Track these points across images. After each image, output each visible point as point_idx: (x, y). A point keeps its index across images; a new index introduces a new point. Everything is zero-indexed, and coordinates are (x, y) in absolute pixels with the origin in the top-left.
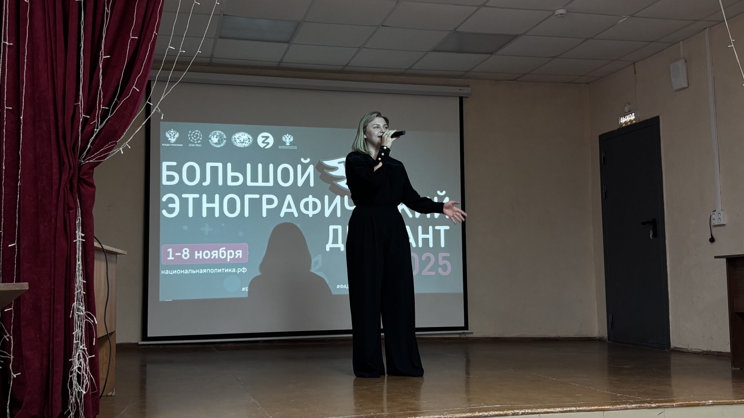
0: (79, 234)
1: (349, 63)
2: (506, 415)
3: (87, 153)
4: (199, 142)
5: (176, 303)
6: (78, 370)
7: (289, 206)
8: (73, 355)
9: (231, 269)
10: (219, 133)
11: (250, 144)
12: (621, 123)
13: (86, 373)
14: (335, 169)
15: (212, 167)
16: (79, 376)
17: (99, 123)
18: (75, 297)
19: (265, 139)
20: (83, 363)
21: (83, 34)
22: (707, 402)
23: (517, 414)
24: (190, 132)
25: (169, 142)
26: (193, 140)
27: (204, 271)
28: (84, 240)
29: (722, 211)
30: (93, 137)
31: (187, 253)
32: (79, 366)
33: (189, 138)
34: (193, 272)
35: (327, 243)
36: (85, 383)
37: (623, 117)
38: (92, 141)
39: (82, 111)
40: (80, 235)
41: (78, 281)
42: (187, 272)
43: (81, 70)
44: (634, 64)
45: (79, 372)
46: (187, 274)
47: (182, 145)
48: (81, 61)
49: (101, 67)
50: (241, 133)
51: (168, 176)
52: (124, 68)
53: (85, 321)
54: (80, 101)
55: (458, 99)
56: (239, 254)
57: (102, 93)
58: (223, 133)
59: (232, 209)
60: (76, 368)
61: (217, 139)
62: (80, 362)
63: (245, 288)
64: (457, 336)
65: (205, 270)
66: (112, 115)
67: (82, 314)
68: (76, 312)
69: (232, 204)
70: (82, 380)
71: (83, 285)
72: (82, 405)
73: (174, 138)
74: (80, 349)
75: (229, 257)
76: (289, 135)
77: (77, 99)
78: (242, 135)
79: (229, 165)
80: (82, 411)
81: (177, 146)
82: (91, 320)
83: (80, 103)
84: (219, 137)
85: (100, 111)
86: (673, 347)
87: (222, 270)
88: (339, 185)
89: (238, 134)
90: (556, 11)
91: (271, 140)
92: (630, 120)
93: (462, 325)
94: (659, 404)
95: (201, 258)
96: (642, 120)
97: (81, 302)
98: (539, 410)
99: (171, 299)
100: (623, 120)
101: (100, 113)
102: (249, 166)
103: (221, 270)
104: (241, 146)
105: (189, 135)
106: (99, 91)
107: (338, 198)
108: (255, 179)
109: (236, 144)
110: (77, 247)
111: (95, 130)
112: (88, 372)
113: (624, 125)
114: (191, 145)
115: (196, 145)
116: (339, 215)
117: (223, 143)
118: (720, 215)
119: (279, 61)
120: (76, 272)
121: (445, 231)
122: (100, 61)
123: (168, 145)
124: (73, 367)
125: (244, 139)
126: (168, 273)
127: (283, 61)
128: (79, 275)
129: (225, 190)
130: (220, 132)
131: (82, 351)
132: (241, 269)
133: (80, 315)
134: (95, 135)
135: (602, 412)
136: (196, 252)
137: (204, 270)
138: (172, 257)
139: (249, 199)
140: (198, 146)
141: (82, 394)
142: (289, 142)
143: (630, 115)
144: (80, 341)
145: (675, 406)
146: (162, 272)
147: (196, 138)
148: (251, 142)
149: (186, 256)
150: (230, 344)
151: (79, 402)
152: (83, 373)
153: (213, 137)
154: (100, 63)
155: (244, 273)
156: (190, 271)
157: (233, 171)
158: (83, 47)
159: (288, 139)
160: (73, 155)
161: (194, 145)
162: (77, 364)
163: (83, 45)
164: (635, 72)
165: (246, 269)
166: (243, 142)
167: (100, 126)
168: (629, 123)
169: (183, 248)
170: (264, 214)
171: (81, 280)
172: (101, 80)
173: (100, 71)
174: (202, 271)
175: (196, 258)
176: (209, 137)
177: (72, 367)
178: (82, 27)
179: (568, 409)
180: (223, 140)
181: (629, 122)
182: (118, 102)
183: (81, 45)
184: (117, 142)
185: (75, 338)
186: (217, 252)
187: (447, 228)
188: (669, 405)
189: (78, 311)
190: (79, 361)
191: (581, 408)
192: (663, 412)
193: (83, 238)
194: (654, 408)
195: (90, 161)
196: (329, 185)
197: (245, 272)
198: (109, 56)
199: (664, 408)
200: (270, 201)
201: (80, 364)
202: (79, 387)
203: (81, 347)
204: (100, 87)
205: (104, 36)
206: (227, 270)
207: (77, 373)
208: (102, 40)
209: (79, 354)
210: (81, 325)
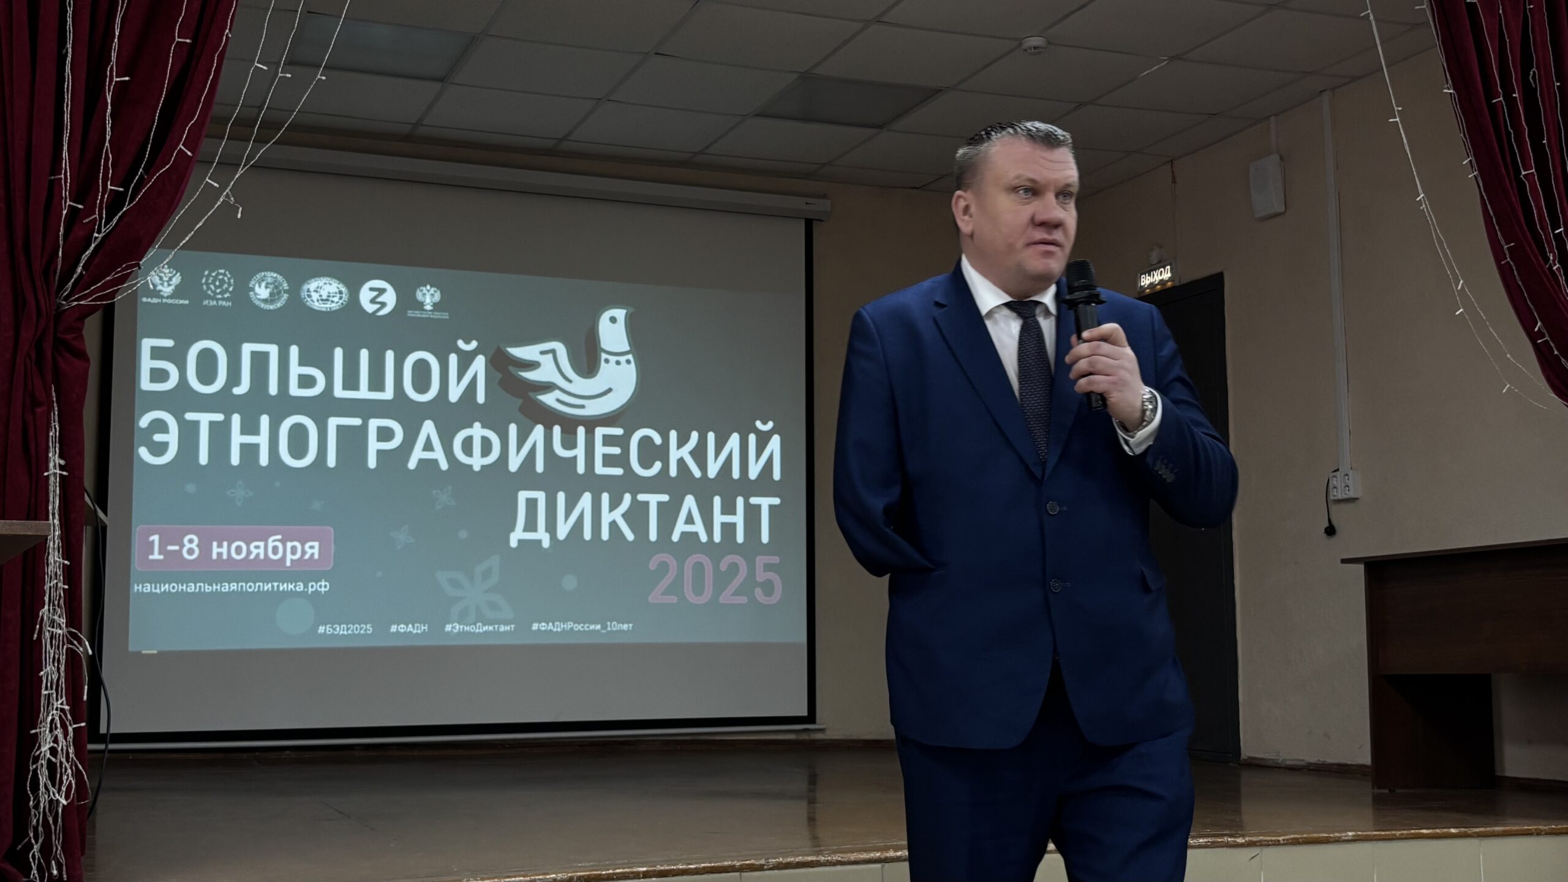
0: (55, 460)
1: (570, 133)
3: (73, 284)
4: (226, 296)
5: (164, 657)
6: (51, 754)
7: (428, 447)
8: (41, 721)
9: (294, 584)
10: (272, 277)
11: (342, 304)
12: (1141, 287)
13: (68, 761)
14: (533, 365)
15: (254, 355)
16: (51, 766)
17: (103, 221)
18: (45, 595)
19: (376, 293)
20: (61, 737)
21: (71, 28)
22: (1343, 834)
24: (206, 273)
25: (156, 293)
26: (214, 292)
27: (232, 588)
28: (65, 473)
29: (1351, 471)
30: (88, 252)
31: (194, 546)
32: (52, 744)
33: (205, 287)
34: (207, 589)
35: (513, 529)
36: (65, 782)
37: (1147, 275)
38: (86, 259)
39: (67, 194)
40: (57, 461)
41: (52, 561)
42: (192, 588)
43: (65, 105)
44: (1172, 162)
45: (54, 757)
46: (192, 593)
47: (187, 302)
48: (66, 86)
49: (109, 101)
50: (322, 279)
51: (153, 370)
52: (160, 105)
53: (65, 647)
54: (63, 172)
55: (803, 222)
56: (313, 549)
57: (110, 156)
58: (281, 277)
59: (298, 449)
60: (45, 749)
61: (268, 290)
62: (55, 735)
63: (324, 628)
64: (792, 737)
65: (233, 586)
66: (131, 205)
67: (59, 631)
68: (47, 628)
69: (298, 436)
70: (59, 776)
71: (61, 570)
72: (58, 828)
73: (169, 285)
74: (55, 707)
75: (289, 557)
76: (431, 286)
77: (56, 168)
78: (325, 284)
79: (294, 351)
80: (59, 843)
81: (176, 304)
82: (78, 646)
83: (63, 176)
84: (272, 286)
85: (106, 196)
86: (1246, 758)
87: (273, 587)
88: (541, 401)
89: (316, 281)
90: (1023, 41)
91: (390, 298)
92: (1162, 280)
93: (803, 712)
94: (1250, 838)
95: (225, 557)
96: (1186, 279)
97: (57, 608)
99: (154, 650)
100: (1146, 281)
101: (105, 200)
102: (338, 353)
103: (270, 585)
104: (321, 307)
105: (204, 281)
106: (104, 151)
107: (539, 431)
108: (351, 382)
109: (312, 303)
110: (51, 488)
111: (96, 235)
112: (72, 758)
113: (1148, 290)
114: (209, 303)
115: (220, 303)
116: (540, 467)
117: (281, 301)
118: (1348, 479)
119: (414, 122)
120: (48, 541)
121: (772, 508)
122: (107, 88)
123: (155, 301)
124: (39, 747)
125: (329, 293)
126: (149, 591)
127: (424, 123)
128: (54, 548)
129: (284, 405)
130: (275, 275)
131: (59, 712)
132: (316, 583)
133: (54, 633)
134: (93, 246)
136: (215, 544)
137: (231, 585)
138: (160, 553)
139: (338, 427)
140: (224, 306)
141: (58, 806)
142: (432, 302)
143: (1162, 269)
144: (54, 691)
145: (1282, 842)
146: (136, 588)
147: (220, 286)
148: (344, 301)
149: (191, 552)
150: (288, 752)
151: (51, 822)
152: (62, 760)
153: (260, 286)
154: (107, 91)
155: (323, 592)
156: (200, 587)
157: (302, 363)
158: (72, 56)
159: (429, 296)
160: (45, 287)
161: (215, 303)
162: (48, 740)
163: (70, 50)
164: (1174, 181)
165: (327, 584)
166: (327, 300)
167: (104, 228)
168: (1158, 287)
169: (186, 536)
170: (372, 463)
171: (58, 559)
172: (108, 129)
173: (107, 109)
174: (227, 587)
175: (214, 556)
176: (251, 285)
177: (36, 747)
178: (70, 12)
180: (281, 293)
181: (1158, 284)
182: (146, 177)
183: (64, 51)
184: (141, 263)
185: (44, 685)
186: (262, 544)
187: (776, 501)
188: (1272, 841)
189: (51, 625)
190: (53, 733)
192: (1258, 855)
193: (62, 468)
194: (1242, 845)
195: (81, 303)
196: (520, 402)
197: (325, 592)
198: (127, 78)
199: (1261, 845)
200: (385, 434)
201: (56, 741)
202: (52, 789)
203: (57, 704)
204: (107, 144)
205: (117, 34)
206: (283, 587)
207: (49, 760)
208: (113, 41)
209: (53, 720)
210: (57, 656)
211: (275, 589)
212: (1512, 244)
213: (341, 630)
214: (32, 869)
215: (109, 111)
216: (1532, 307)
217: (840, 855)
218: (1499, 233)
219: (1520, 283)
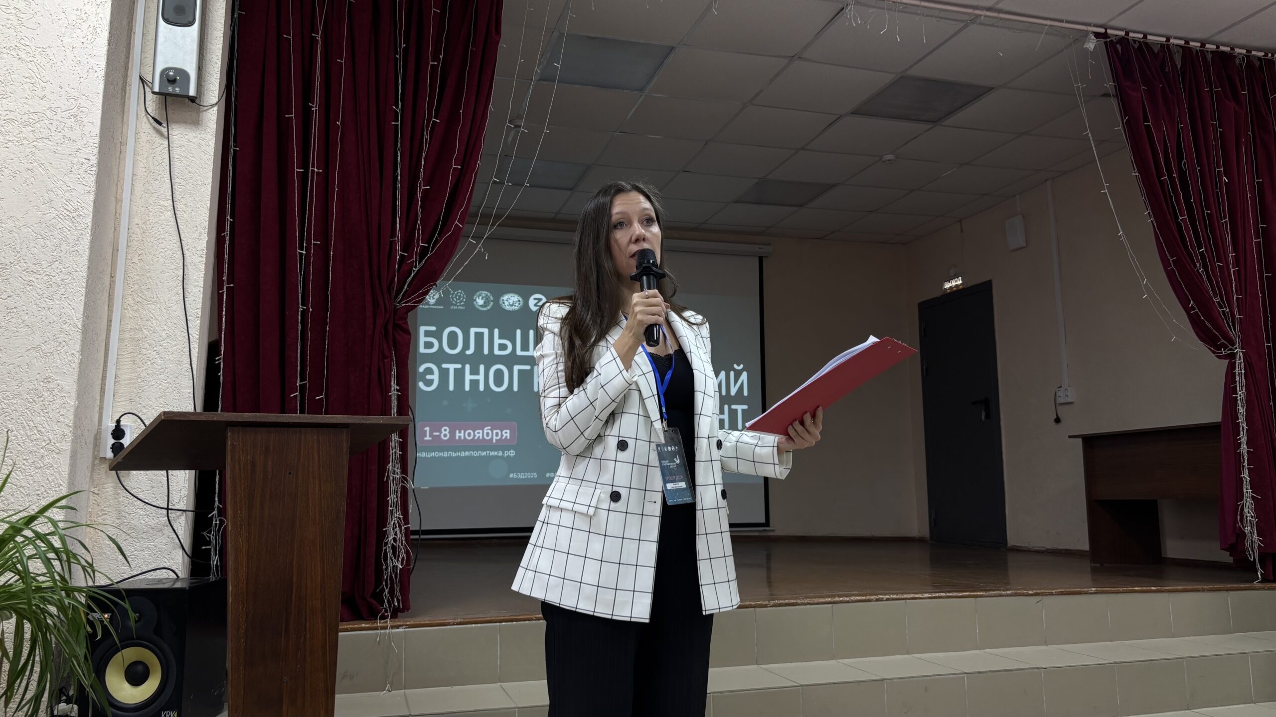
0: (394, 386)
2: (869, 601)
3: (403, 295)
4: (462, 304)
5: (434, 491)
6: (393, 541)
8: (388, 524)
9: (497, 452)
11: (520, 307)
12: (945, 289)
13: (402, 545)
15: (476, 333)
16: (394, 548)
17: (418, 262)
18: (390, 457)
19: (537, 301)
20: (398, 532)
21: (400, 162)
22: (1090, 590)
23: (882, 600)
24: (452, 292)
25: (428, 304)
26: (456, 302)
27: (466, 454)
28: (399, 393)
29: (1069, 387)
30: (410, 278)
31: (447, 432)
32: (394, 536)
33: (451, 299)
34: (454, 455)
36: (401, 556)
37: (948, 282)
38: (409, 282)
39: (399, 248)
41: (394, 439)
42: (446, 454)
43: (398, 202)
44: (961, 222)
45: (395, 543)
46: (446, 457)
47: (442, 307)
48: (398, 192)
49: (419, 199)
50: (510, 294)
51: (425, 343)
52: (446, 201)
53: (400, 485)
54: (397, 236)
55: (758, 258)
56: (507, 434)
57: (421, 228)
58: (489, 294)
59: (499, 382)
60: (391, 538)
61: (483, 301)
63: (512, 475)
64: (757, 534)
66: (432, 253)
67: (397, 476)
68: (391, 475)
69: (499, 375)
70: (397, 553)
71: (398, 444)
72: (397, 580)
73: (433, 299)
75: (495, 438)
77: (393, 234)
78: (512, 297)
79: (496, 331)
80: (398, 588)
81: (437, 309)
82: (407, 484)
83: (397, 238)
84: (485, 298)
85: (419, 249)
86: (1011, 546)
87: (487, 453)
89: (507, 295)
90: (885, 156)
92: (957, 285)
93: (763, 521)
94: (1036, 591)
95: (462, 438)
96: (970, 284)
97: (396, 464)
98: (905, 596)
99: (427, 487)
100: (947, 285)
102: (518, 332)
103: (485, 453)
104: (510, 309)
105: (451, 296)
106: (418, 225)
109: (505, 306)
110: (393, 401)
111: (413, 269)
112: (404, 543)
113: (948, 291)
114: (454, 307)
115: (459, 307)
117: (490, 306)
118: (1067, 392)
121: (743, 410)
122: (418, 192)
123: (426, 307)
124: (388, 538)
125: (513, 301)
126: (425, 456)
129: (492, 359)
130: (486, 293)
131: (397, 519)
132: (509, 452)
133: (395, 478)
134: (413, 275)
135: (974, 599)
136: (457, 431)
138: (430, 437)
139: (519, 370)
140: (461, 309)
141: (397, 569)
143: (957, 279)
144: (395, 508)
145: (1054, 593)
146: (420, 454)
147: (459, 299)
148: (521, 305)
149: (445, 435)
151: (394, 577)
152: (399, 544)
153: (479, 298)
155: (512, 456)
156: (450, 454)
157: (500, 338)
158: (400, 176)
160: (388, 297)
161: (456, 307)
162: (392, 533)
163: (399, 173)
164: (962, 231)
165: (514, 452)
166: (513, 305)
167: (418, 265)
168: (955, 289)
169: (443, 427)
171: (396, 439)
172: (419, 214)
174: (464, 454)
175: (457, 438)
176: (474, 298)
177: (386, 538)
178: (399, 153)
179: (937, 595)
180: (489, 302)
181: (954, 287)
182: (439, 238)
183: (397, 173)
184: (436, 283)
185: (390, 505)
186: (481, 431)
187: (745, 407)
188: (1048, 592)
189: (393, 474)
190: (394, 530)
191: (951, 594)
192: (1041, 600)
193: (398, 391)
194: (1032, 595)
195: (405, 305)
198: (428, 187)
199: (1042, 596)
201: (396, 534)
202: (394, 560)
203: (396, 515)
204: (419, 222)
205: (423, 164)
206: (492, 453)
207: (393, 544)
208: (421, 168)
209: (394, 523)
210: (396, 489)
211: (488, 454)
212: (1175, 258)
213: (521, 476)
214: (385, 602)
215: (419, 204)
216: (1187, 293)
217: (809, 599)
218: (1167, 252)
219: (1180, 280)
